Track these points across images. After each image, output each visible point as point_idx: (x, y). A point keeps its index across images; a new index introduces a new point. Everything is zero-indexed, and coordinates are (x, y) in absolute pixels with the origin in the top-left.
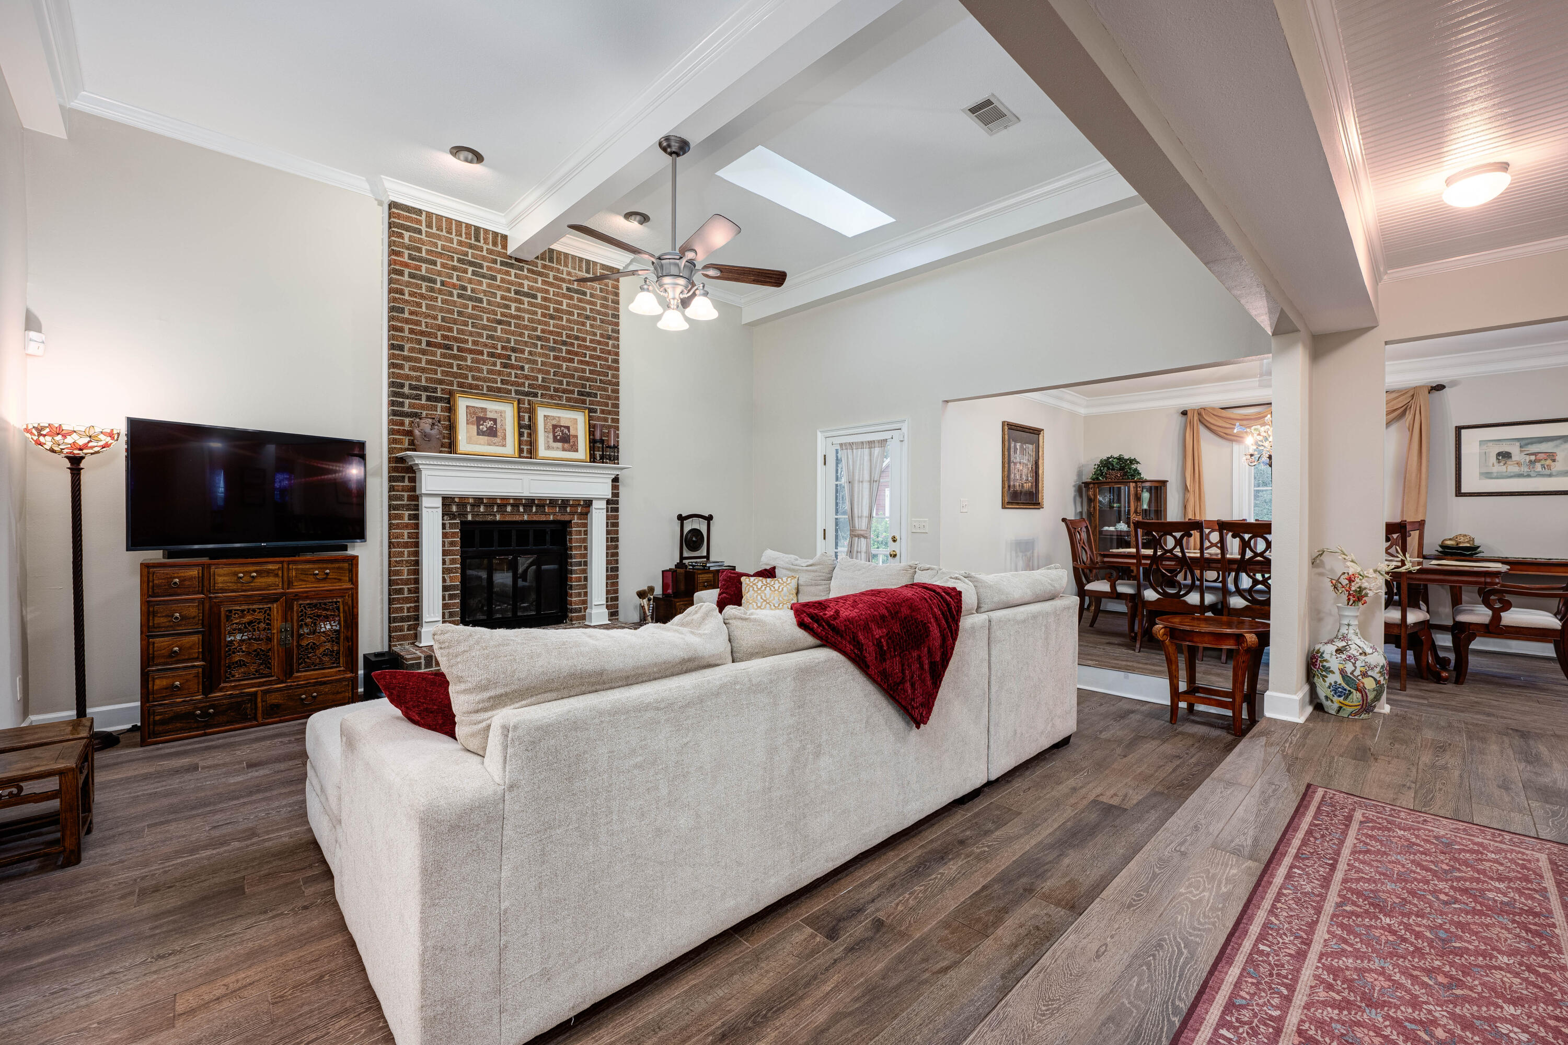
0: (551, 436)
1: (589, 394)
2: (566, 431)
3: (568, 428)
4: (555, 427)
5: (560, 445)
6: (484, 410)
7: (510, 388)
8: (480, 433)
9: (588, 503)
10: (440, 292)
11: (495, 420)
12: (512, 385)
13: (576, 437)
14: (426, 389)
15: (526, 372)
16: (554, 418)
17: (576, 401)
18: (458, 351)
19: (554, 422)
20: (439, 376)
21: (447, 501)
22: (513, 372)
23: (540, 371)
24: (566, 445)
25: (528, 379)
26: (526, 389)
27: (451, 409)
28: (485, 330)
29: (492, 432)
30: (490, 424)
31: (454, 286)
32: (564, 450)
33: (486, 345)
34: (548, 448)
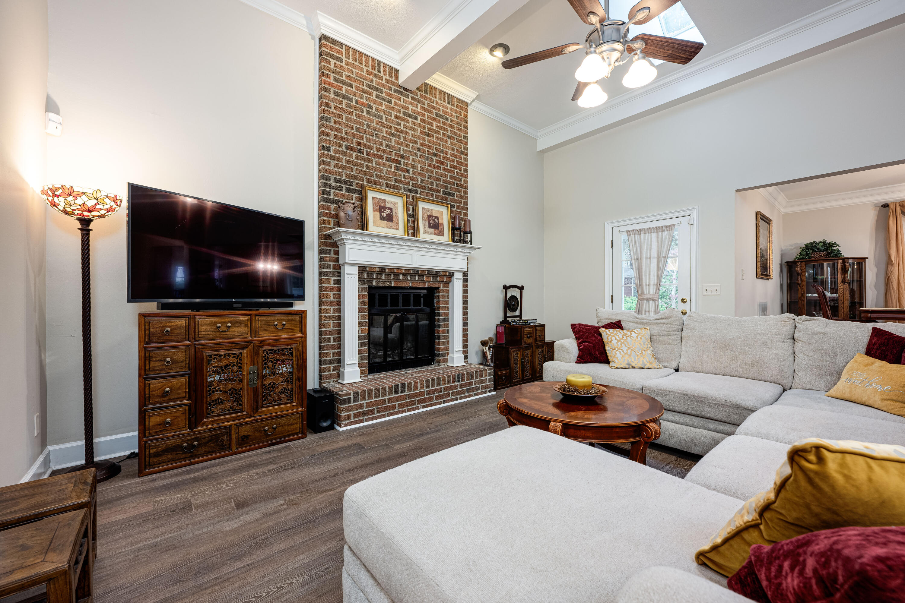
0: (427, 223)
1: (450, 194)
2: (436, 220)
3: (437, 218)
4: (429, 216)
5: (432, 230)
6: (384, 201)
7: (400, 185)
8: (382, 218)
9: (451, 274)
10: (355, 108)
11: (391, 209)
12: (402, 183)
13: (443, 225)
14: (345, 182)
15: (410, 175)
16: (428, 210)
17: (442, 198)
18: (367, 155)
19: (429, 213)
20: (354, 173)
21: (362, 269)
22: (402, 174)
23: (419, 174)
24: (436, 231)
25: (412, 180)
26: (411, 187)
27: (363, 199)
28: (384, 140)
29: (389, 218)
30: (388, 212)
31: (364, 104)
32: (435, 234)
33: (385, 152)
34: (425, 232)
